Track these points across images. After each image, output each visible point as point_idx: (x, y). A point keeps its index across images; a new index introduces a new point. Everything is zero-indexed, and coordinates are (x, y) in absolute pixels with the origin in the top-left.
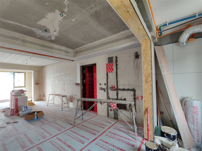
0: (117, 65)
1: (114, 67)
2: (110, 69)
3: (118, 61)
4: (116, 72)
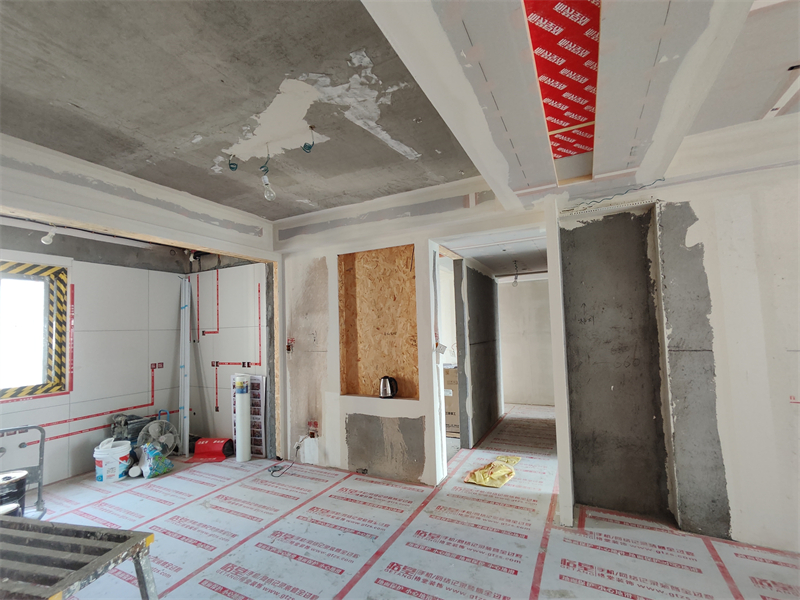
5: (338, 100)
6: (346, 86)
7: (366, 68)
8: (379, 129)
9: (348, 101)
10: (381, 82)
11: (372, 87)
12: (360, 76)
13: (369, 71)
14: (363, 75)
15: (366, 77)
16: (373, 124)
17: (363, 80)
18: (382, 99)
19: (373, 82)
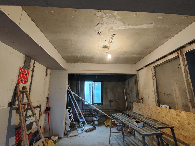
0: (32, 76)
1: (29, 78)
2: (24, 78)
3: (35, 71)
4: (30, 84)
8: (127, 26)
11: (110, 17)
13: (104, 15)
14: (104, 17)
16: (124, 26)
18: (117, 18)
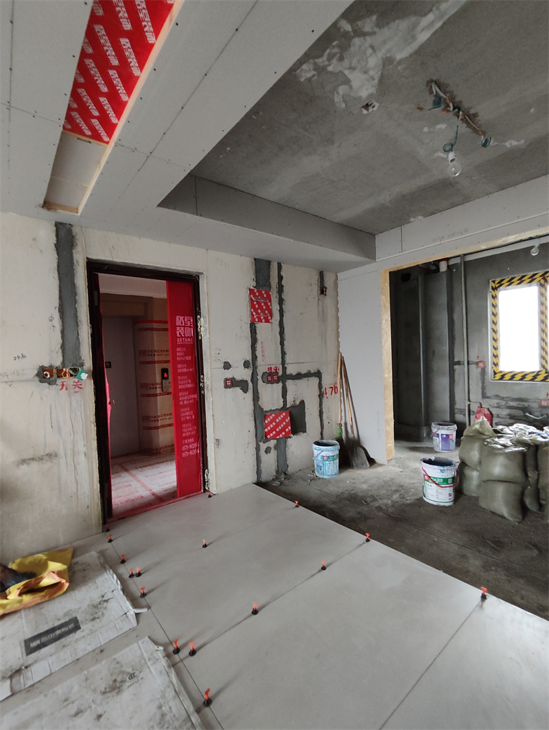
0: (281, 301)
1: (275, 307)
2: (263, 311)
3: (285, 289)
4: (280, 322)
5: (371, 73)
6: (346, 72)
7: (315, 64)
9: (373, 61)
10: (334, 43)
11: (345, 48)
12: (329, 65)
13: (319, 61)
14: (326, 63)
15: (330, 58)
17: (334, 61)
18: (367, 29)
19: (336, 50)
